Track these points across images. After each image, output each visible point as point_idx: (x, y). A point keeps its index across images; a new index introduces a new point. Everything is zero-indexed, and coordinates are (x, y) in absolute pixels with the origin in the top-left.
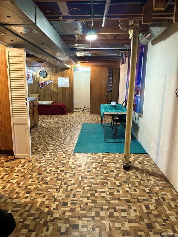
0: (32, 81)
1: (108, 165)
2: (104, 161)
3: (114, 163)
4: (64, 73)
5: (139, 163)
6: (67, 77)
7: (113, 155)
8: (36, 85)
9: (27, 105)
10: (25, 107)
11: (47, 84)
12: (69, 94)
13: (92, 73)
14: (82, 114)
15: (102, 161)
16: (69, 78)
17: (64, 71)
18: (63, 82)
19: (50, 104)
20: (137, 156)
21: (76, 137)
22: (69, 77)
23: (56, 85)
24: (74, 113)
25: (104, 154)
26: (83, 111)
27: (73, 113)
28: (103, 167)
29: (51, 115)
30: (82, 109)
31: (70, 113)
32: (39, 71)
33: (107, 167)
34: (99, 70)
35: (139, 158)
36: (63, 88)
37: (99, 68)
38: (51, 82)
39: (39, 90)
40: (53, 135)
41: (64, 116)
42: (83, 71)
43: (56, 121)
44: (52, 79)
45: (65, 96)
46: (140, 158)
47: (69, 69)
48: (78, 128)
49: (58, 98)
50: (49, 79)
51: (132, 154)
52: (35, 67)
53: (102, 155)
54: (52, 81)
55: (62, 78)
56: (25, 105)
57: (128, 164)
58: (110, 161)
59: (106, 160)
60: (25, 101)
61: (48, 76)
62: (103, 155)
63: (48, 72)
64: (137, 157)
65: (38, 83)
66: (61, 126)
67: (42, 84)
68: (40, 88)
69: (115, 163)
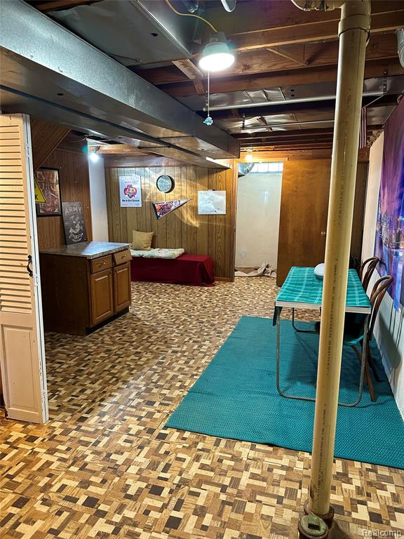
0: (140, 201)
1: (250, 508)
2: (245, 480)
3: (274, 501)
4: (215, 179)
5: (375, 517)
6: (220, 190)
7: (286, 461)
8: (148, 211)
9: (31, 275)
10: (27, 282)
11: (173, 208)
12: (223, 233)
13: (288, 177)
14: (255, 284)
15: (235, 482)
16: (225, 192)
17: (215, 175)
18: (211, 202)
19: (174, 257)
20: (372, 476)
21: (203, 361)
22: (226, 189)
23: (194, 209)
24: (236, 279)
25: (258, 446)
26: (262, 275)
27: (232, 280)
28: (228, 513)
29: (176, 283)
30: (260, 271)
31: (225, 281)
32: (155, 177)
33: (240, 517)
34: (306, 169)
35: (380, 492)
36: (210, 217)
37: (307, 163)
38: (182, 202)
39: (156, 221)
40: (147, 348)
41: (206, 288)
42: (268, 172)
43: (177, 304)
44: (184, 194)
45: (214, 237)
46: (383, 488)
47: (226, 168)
48: (223, 330)
49: (198, 241)
50: (177, 195)
51: (357, 465)
52: (147, 167)
53: (248, 450)
54: (185, 201)
55: (211, 193)
56: (28, 276)
57: (317, 528)
58: (264, 484)
59: (253, 476)
60: (26, 264)
61: (176, 187)
62: (252, 454)
63: (175, 179)
64: (370, 484)
65: (154, 205)
66: (183, 318)
67: (162, 208)
68: (158, 217)
69: (280, 500)
